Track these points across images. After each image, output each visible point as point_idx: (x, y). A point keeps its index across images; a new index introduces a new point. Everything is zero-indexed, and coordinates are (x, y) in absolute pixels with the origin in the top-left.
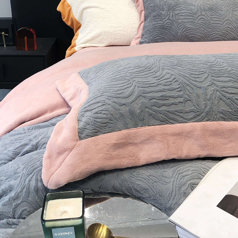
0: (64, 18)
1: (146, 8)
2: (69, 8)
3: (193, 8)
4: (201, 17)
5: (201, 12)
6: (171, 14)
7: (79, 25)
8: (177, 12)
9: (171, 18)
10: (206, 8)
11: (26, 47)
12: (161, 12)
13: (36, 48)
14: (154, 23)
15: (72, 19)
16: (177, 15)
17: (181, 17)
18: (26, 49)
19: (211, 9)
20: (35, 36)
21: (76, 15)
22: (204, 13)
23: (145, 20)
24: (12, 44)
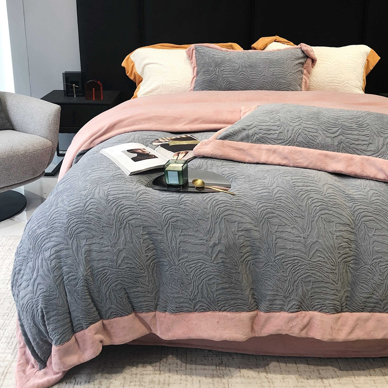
0: (128, 73)
1: (198, 65)
2: (133, 64)
3: (236, 65)
4: (242, 72)
5: (242, 69)
6: (217, 70)
7: (141, 79)
8: (222, 69)
9: (217, 74)
10: (247, 65)
11: (94, 97)
12: (209, 68)
13: (102, 99)
14: (203, 77)
15: (135, 73)
16: (222, 71)
17: (226, 73)
18: (94, 99)
19: (250, 66)
20: (101, 88)
21: (138, 70)
22: (244, 69)
23: (197, 75)
24: (81, 95)
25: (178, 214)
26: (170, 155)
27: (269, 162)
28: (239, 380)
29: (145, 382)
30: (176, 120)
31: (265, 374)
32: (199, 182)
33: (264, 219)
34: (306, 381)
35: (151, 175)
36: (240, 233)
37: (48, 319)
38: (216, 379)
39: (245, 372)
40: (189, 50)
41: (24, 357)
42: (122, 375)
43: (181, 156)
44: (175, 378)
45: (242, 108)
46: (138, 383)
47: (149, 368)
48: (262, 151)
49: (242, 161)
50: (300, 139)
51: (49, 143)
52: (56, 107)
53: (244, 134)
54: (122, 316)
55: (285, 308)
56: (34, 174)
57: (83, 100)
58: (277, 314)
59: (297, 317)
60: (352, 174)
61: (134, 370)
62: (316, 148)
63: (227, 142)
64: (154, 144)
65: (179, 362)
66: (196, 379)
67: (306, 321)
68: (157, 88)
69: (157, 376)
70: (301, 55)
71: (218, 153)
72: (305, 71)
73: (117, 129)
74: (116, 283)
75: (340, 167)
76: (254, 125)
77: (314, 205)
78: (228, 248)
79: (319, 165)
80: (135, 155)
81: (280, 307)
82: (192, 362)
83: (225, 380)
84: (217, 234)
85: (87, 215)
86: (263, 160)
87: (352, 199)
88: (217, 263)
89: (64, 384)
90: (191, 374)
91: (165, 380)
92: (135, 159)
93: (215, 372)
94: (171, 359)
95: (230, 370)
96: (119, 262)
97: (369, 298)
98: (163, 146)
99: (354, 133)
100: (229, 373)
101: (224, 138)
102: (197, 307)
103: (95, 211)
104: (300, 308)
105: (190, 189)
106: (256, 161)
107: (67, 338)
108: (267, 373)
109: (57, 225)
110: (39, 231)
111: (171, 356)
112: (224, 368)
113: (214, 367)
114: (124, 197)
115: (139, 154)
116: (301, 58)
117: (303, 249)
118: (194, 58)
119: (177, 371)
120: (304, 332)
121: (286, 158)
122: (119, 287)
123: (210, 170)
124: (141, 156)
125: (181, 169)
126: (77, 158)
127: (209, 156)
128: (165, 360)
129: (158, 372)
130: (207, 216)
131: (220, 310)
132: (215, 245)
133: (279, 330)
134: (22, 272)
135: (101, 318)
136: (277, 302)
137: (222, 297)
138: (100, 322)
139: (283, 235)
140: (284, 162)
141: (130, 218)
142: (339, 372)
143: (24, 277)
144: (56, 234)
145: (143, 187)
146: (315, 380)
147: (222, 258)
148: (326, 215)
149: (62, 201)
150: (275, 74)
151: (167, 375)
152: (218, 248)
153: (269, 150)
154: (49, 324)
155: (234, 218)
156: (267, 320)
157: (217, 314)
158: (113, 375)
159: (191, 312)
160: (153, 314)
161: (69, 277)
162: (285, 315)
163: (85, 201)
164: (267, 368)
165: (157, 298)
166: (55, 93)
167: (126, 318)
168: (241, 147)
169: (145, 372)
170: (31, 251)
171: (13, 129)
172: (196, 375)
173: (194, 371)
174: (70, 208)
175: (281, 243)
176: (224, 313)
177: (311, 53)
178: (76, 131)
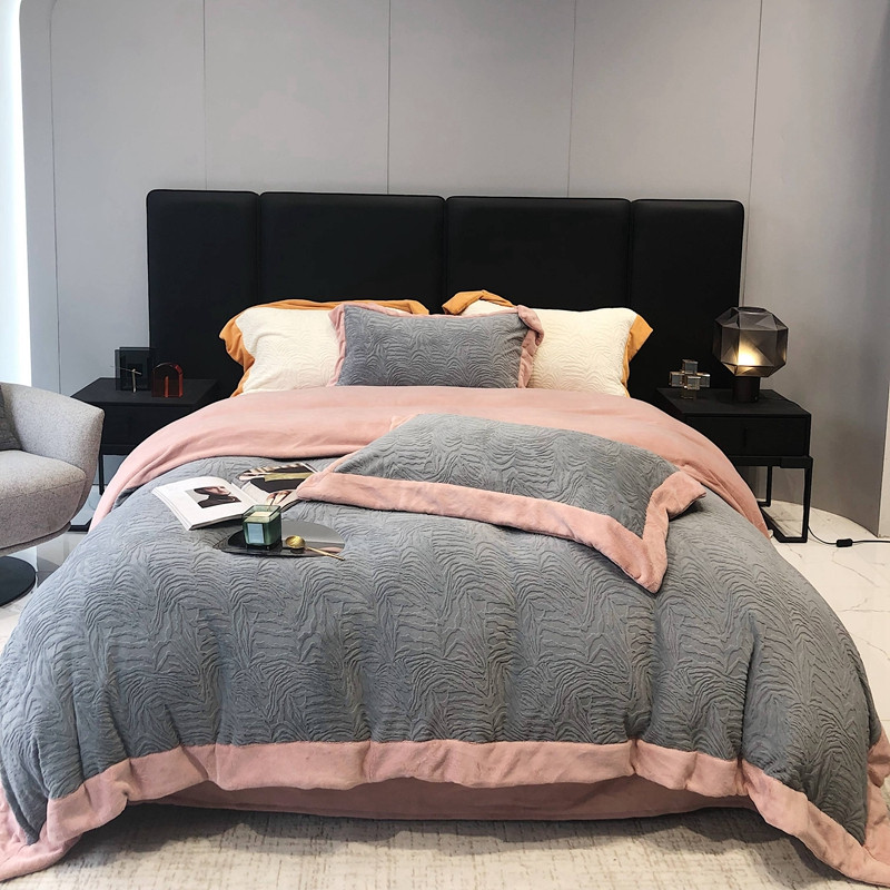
0: (229, 350)
1: (347, 339)
2: (239, 334)
3: (409, 339)
4: (419, 353)
5: (419, 346)
6: (378, 349)
7: (252, 360)
8: (386, 346)
9: (377, 354)
10: (427, 341)
11: (167, 392)
12: (365, 344)
13: (180, 394)
14: (355, 359)
15: (241, 351)
16: (386, 349)
17: (391, 353)
18: (166, 396)
19: (433, 342)
20: (181, 376)
21: (247, 345)
22: (422, 348)
23: (346, 355)
24: (146, 387)
25: (254, 590)
26: (262, 497)
27: (409, 509)
28: (343, 858)
29: (193, 864)
30: (284, 438)
31: (386, 849)
32: (296, 541)
33: (384, 595)
34: (447, 858)
35: (226, 530)
36: (346, 619)
37: (43, 756)
38: (308, 858)
39: (355, 846)
40: (334, 313)
41: (4, 825)
42: (158, 853)
43: (278, 498)
44: (243, 857)
45: (393, 419)
46: (181, 866)
47: (204, 844)
48: (399, 492)
49: (371, 506)
50: (456, 472)
51: (80, 474)
52: (97, 412)
53: (376, 463)
54: (160, 751)
55: (409, 734)
56: (50, 529)
57: (148, 398)
58: (399, 744)
59: (426, 749)
60: (525, 528)
61: (179, 846)
62: (478, 487)
63: (349, 476)
64: (242, 478)
65: (253, 833)
66: (275, 858)
67: (441, 753)
68: (278, 377)
69: (215, 855)
70: (518, 325)
71: (334, 494)
72: (524, 352)
73: (188, 452)
74: (155, 696)
75: (507, 516)
76: (392, 450)
77: (458, 575)
78: (326, 641)
79: (481, 513)
80: (206, 497)
81: (402, 732)
82: (273, 833)
83: (320, 860)
84: (311, 620)
85: (116, 592)
86: (401, 506)
87: (517, 566)
88: (308, 665)
89: (65, 866)
90: (269, 851)
91: (225, 860)
92: (203, 504)
93: (307, 848)
94: (242, 830)
95: (331, 845)
96: (160, 663)
97: (534, 717)
98: (253, 481)
99: (531, 463)
100: (330, 849)
101: (346, 470)
102: (276, 735)
103: (128, 584)
104: (431, 735)
105: (284, 553)
106: (390, 508)
107: (72, 786)
108: (389, 848)
109: (69, 606)
110: (41, 618)
111: (242, 825)
112: (323, 842)
113: (307, 841)
114: (175, 564)
115: (211, 495)
116: (517, 330)
117: (437, 642)
118: (342, 327)
119: (247, 847)
120: (439, 772)
121: (434, 502)
122: (158, 703)
123: (318, 522)
124: (214, 498)
125: (267, 520)
126: (118, 501)
127: (320, 498)
128: (231, 831)
129: (218, 849)
130: (298, 594)
131: (312, 740)
132: (307, 636)
133: (400, 770)
134: (9, 684)
135: (129, 756)
136: (398, 725)
137: (316, 717)
138: (126, 761)
139: (409, 621)
140: (431, 509)
141: (182, 595)
142: (501, 844)
143: (12, 692)
144: (66, 620)
145: (208, 548)
146: (462, 857)
147: (316, 656)
148: (475, 590)
149: (82, 570)
150: (472, 356)
151: (231, 853)
152: (311, 641)
153: (411, 489)
154: (44, 765)
155: (338, 596)
156: (384, 754)
157: (308, 745)
158: (143, 854)
159: (267, 742)
160: (208, 748)
161: (81, 689)
162: (409, 746)
163: (115, 570)
164: (391, 840)
165: (216, 721)
166: (101, 383)
167: (167, 754)
168: (370, 485)
169: (195, 850)
170: (26, 650)
171: (21, 450)
172: (277, 852)
173: (275, 847)
174: (92, 581)
175: (404, 632)
176: (318, 744)
177: (534, 323)
178: (127, 452)
